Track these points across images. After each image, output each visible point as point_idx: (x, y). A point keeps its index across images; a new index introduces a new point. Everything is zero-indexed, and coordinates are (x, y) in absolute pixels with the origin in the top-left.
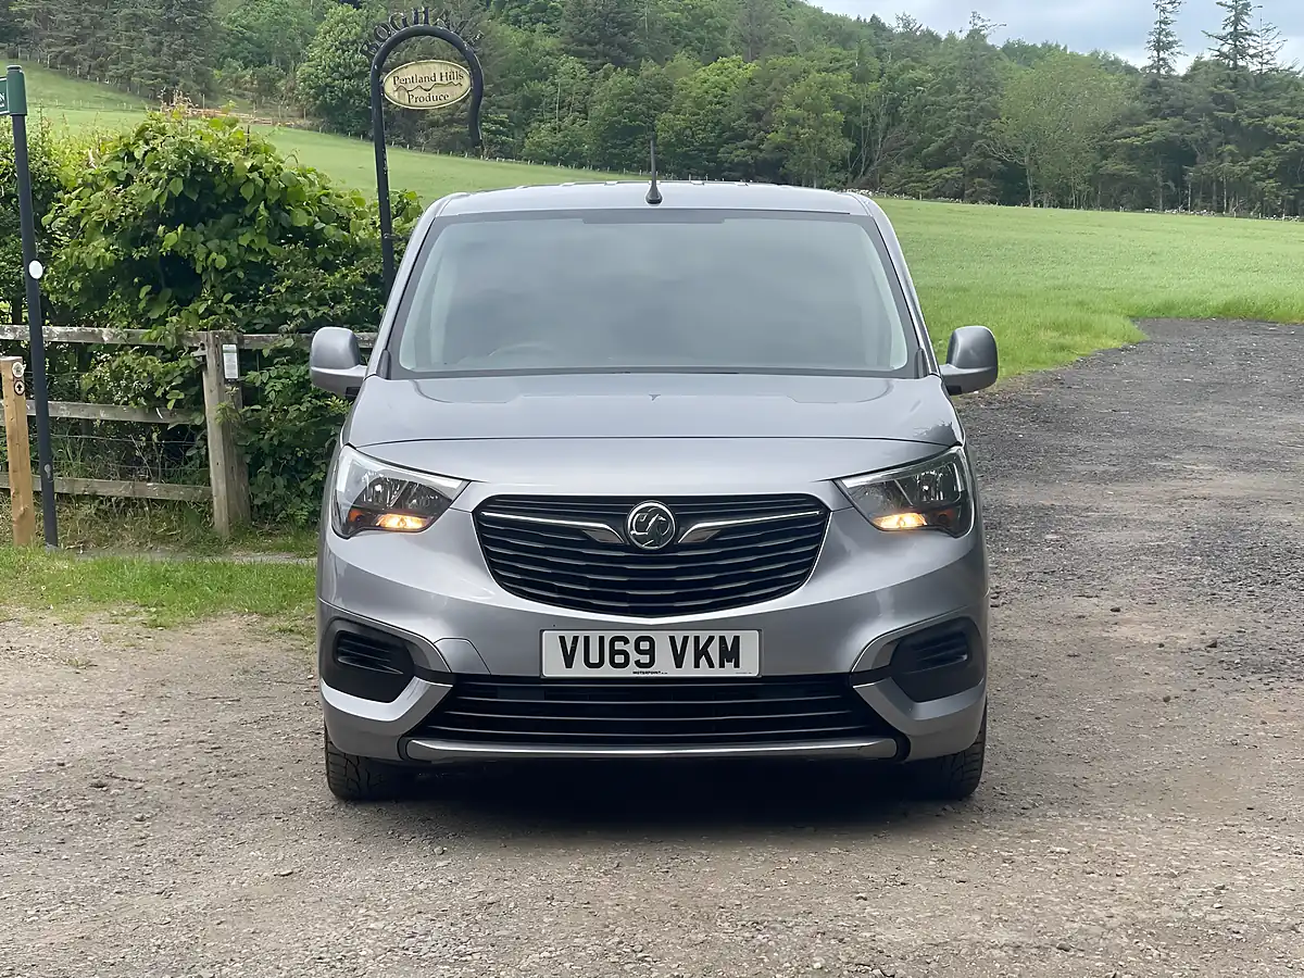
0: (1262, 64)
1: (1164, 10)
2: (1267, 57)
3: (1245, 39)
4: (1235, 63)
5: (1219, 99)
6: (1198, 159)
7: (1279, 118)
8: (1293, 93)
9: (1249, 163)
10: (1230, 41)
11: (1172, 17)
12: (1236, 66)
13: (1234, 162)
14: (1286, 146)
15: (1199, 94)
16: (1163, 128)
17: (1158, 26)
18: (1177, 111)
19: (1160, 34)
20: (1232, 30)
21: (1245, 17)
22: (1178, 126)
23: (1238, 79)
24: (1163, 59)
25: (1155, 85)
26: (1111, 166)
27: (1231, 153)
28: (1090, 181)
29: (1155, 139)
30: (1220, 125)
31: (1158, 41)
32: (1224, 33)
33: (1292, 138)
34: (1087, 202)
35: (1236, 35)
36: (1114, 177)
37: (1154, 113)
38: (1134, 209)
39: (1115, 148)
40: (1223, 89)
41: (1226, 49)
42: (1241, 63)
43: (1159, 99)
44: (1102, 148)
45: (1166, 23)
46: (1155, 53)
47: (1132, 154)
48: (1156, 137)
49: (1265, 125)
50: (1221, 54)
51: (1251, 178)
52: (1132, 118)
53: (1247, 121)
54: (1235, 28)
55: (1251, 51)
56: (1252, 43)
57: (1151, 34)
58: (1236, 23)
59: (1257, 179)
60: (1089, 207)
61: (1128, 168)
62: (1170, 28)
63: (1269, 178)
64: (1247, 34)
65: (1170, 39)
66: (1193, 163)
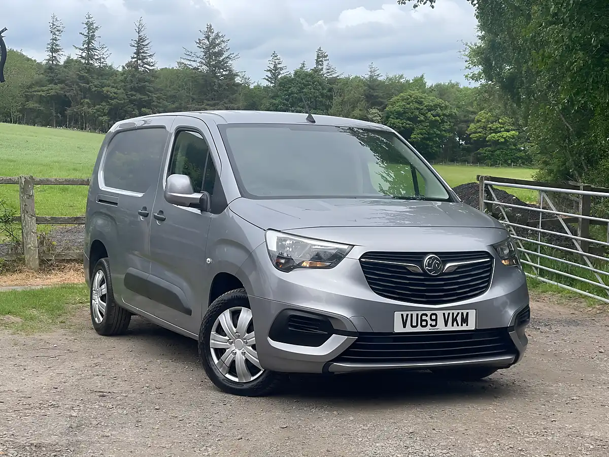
0: (100, 63)
1: (55, 34)
2: (102, 60)
3: (93, 51)
4: (88, 62)
5: (81, 78)
6: (72, 105)
7: (109, 88)
8: (115, 78)
9: (96, 108)
10: (86, 51)
11: (58, 38)
12: (88, 64)
13: (89, 107)
14: (112, 101)
15: (72, 74)
16: (55, 89)
17: (52, 41)
18: (62, 82)
19: (53, 45)
20: (87, 46)
21: (93, 41)
22: (62, 89)
23: (89, 69)
24: (55, 57)
25: (51, 69)
26: (31, 105)
27: (88, 103)
28: (20, 111)
29: (52, 94)
30: (82, 89)
31: (52, 48)
32: (83, 47)
33: (115, 98)
34: (18, 121)
35: (88, 49)
36: (32, 110)
37: (51, 81)
38: (43, 126)
39: (32, 96)
40: (83, 73)
41: (84, 55)
42: (91, 62)
43: (53, 75)
44: (26, 96)
45: (56, 40)
46: (51, 54)
47: (41, 100)
48: (52, 93)
49: (103, 91)
50: (82, 57)
51: (96, 115)
52: (39, 83)
53: (94, 89)
54: (88, 46)
55: (96, 57)
56: (95, 53)
57: (49, 44)
58: (89, 43)
59: (99, 116)
60: (20, 123)
61: (40, 106)
62: (58, 43)
63: (105, 115)
64: (93, 49)
65: (58, 48)
66: (70, 106)
